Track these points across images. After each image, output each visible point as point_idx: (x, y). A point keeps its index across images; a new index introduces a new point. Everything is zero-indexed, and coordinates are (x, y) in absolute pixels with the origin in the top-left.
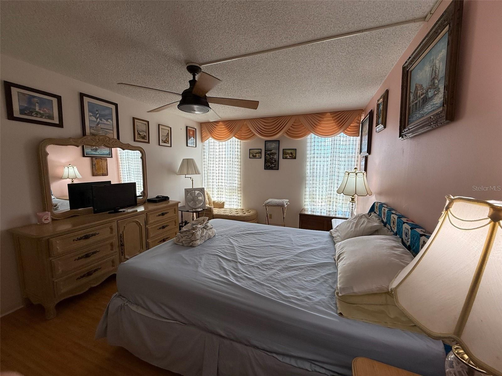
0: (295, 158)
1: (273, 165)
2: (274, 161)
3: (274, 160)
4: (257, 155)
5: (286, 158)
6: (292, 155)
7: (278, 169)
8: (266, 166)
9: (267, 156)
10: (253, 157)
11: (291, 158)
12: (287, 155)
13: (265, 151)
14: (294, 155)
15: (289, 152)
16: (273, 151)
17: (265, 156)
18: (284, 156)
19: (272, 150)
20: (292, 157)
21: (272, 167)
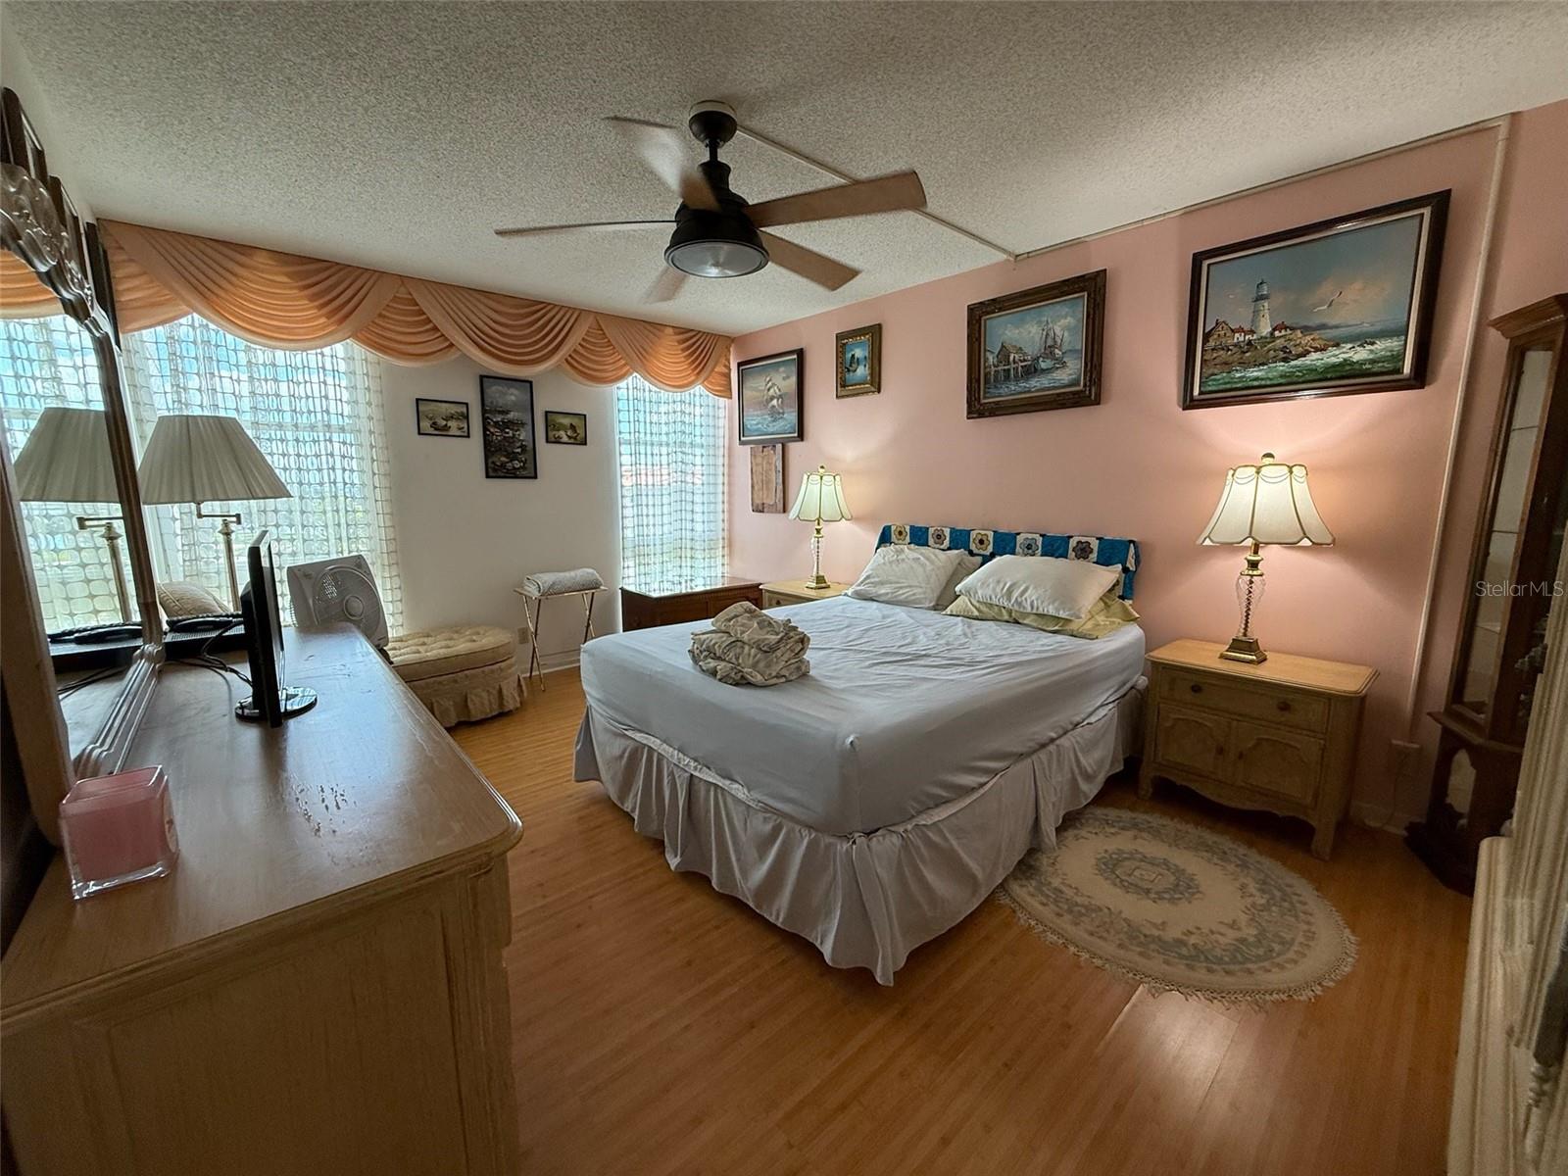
0: (584, 443)
1: (517, 465)
2: (519, 450)
3: (519, 444)
4: (450, 424)
5: (557, 441)
6: (576, 432)
7: (535, 477)
8: (490, 465)
9: (492, 430)
10: (436, 429)
11: (572, 441)
12: (558, 430)
13: (484, 411)
14: (580, 431)
15: (566, 421)
16: (511, 416)
17: (485, 429)
18: (551, 434)
19: (507, 412)
20: (575, 438)
21: (514, 468)
